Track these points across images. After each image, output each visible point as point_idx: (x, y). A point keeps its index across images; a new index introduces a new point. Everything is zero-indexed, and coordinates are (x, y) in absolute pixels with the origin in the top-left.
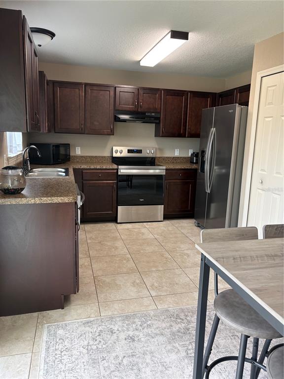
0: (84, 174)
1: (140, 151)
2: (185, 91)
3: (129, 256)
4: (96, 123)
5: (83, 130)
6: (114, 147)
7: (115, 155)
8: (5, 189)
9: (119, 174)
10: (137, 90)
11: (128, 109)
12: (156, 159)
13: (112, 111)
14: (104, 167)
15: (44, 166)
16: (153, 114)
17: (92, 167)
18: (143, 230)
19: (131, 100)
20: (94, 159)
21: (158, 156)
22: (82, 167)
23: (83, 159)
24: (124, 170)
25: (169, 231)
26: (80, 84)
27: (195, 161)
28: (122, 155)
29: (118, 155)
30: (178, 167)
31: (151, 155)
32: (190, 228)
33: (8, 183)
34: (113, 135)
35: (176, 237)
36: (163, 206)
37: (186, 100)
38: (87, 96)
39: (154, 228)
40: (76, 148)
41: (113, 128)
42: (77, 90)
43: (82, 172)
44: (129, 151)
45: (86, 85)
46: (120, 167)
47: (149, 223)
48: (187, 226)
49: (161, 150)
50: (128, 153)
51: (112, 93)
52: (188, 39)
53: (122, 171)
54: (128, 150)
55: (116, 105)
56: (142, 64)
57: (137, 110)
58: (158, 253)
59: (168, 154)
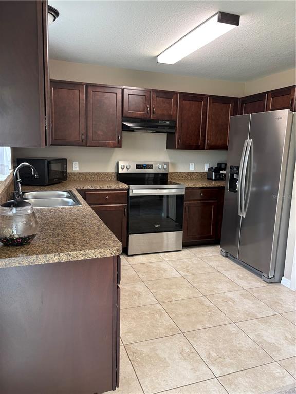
0: (87, 196)
1: (150, 167)
2: (204, 95)
3: (159, 306)
4: (100, 133)
5: (84, 141)
6: (119, 162)
7: (120, 171)
8: (5, 238)
9: (131, 195)
10: (149, 93)
11: (139, 116)
12: (169, 176)
13: (120, 119)
14: (113, 188)
15: (38, 188)
16: (167, 122)
17: (98, 188)
18: (164, 265)
19: (142, 106)
20: (96, 177)
21: (170, 171)
22: (86, 188)
23: (83, 177)
24: (137, 191)
25: (194, 264)
26: (80, 84)
27: (214, 178)
28: (130, 171)
29: (125, 171)
30: (199, 185)
31: (163, 171)
32: (217, 259)
33: (12, 228)
34: (121, 147)
35: (207, 274)
36: (182, 232)
37: (205, 105)
38: (88, 99)
39: (174, 261)
40: (74, 163)
41: (121, 138)
42: (77, 92)
43: (85, 194)
44: (138, 167)
45: (88, 85)
46: (132, 187)
47: (166, 254)
48: (211, 255)
49: (174, 164)
50: (137, 168)
51: (120, 96)
52: (238, 25)
53: (134, 191)
54: (137, 165)
55: (124, 111)
56: (160, 60)
57: (149, 117)
58: (194, 299)
59: (181, 169)
